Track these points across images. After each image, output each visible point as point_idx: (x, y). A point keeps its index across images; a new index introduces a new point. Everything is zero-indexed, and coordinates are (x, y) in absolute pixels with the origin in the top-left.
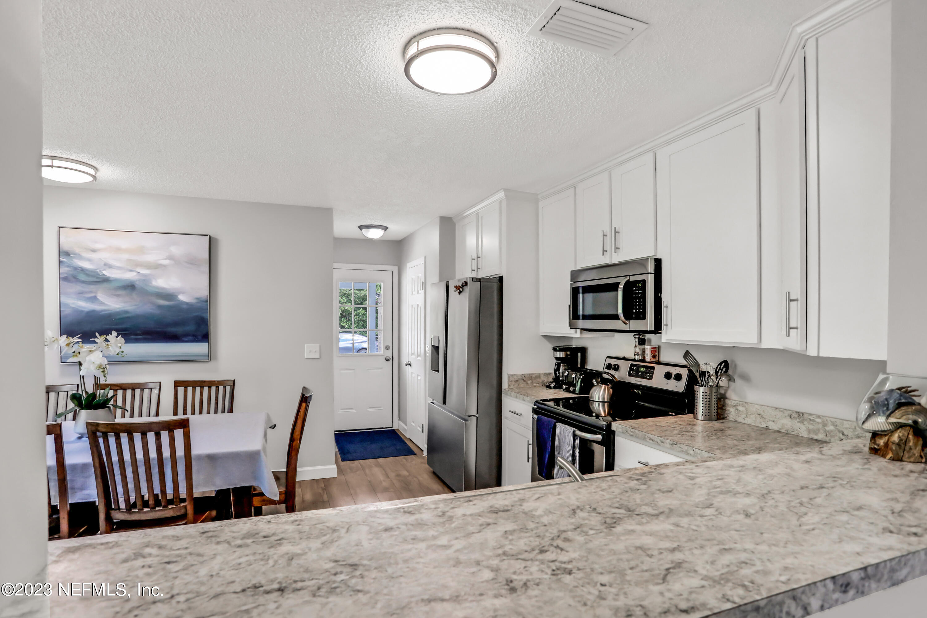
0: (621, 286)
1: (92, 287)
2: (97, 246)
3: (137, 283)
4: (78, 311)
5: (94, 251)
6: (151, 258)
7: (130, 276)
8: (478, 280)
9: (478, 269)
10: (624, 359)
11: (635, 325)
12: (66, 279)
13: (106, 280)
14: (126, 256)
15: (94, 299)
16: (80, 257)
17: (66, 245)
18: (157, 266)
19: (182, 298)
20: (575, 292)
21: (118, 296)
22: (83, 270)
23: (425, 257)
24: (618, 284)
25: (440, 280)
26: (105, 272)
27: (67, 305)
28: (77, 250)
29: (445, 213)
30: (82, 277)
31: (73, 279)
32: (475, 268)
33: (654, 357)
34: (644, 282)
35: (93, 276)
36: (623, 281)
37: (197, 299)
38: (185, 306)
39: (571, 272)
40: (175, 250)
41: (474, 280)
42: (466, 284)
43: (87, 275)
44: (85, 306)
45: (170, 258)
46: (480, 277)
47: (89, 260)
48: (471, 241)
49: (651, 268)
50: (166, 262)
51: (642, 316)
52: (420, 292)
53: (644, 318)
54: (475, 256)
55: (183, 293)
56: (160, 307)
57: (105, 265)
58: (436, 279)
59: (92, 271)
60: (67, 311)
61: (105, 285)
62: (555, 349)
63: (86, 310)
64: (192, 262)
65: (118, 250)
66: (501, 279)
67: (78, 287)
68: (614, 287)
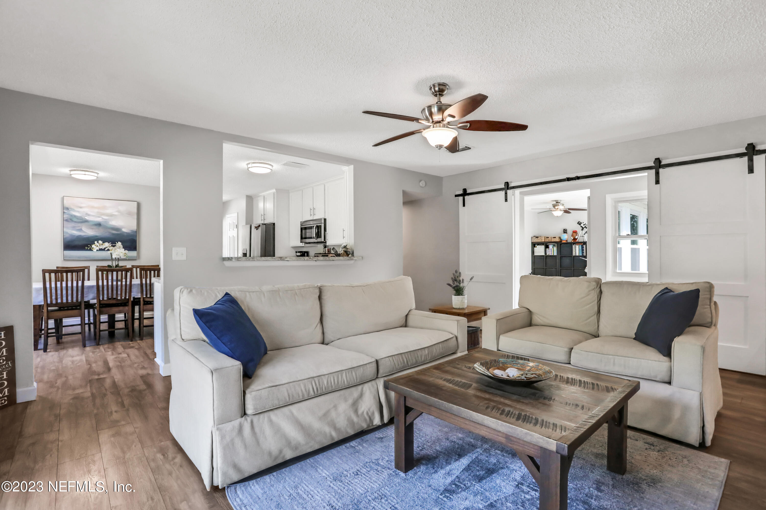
0: (315, 227)
1: (79, 225)
2: (82, 205)
3: (102, 223)
4: (72, 235)
5: (81, 207)
6: (109, 211)
7: (99, 220)
8: (265, 224)
9: (264, 219)
10: (320, 254)
11: (319, 240)
12: (67, 220)
13: (86, 221)
14: (96, 210)
15: (80, 230)
16: (74, 210)
17: (66, 203)
18: (111, 215)
19: (124, 230)
20: (302, 229)
21: (92, 229)
22: (75, 216)
23: (238, 213)
24: (314, 226)
25: (247, 224)
26: (86, 218)
27: (67, 233)
28: (72, 207)
29: (249, 193)
30: (75, 220)
31: (70, 221)
32: (263, 219)
33: (329, 252)
34: (321, 226)
35: (80, 219)
36: (315, 226)
37: (131, 231)
38: (125, 234)
39: (301, 222)
40: (122, 208)
41: (263, 224)
42: (260, 226)
43: (78, 219)
44: (76, 233)
45: (119, 211)
46: (265, 223)
47: (78, 212)
48: (261, 205)
49: (323, 221)
50: (116, 213)
51: (321, 237)
52: (234, 229)
53: (321, 238)
54: (263, 214)
55: (124, 228)
56: (113, 234)
57: (86, 214)
58: (244, 223)
59: (80, 217)
60: (67, 236)
61: (86, 223)
62: (296, 252)
63: (77, 235)
64: (130, 214)
65: (93, 207)
66: (274, 224)
67: (73, 224)
68: (311, 228)
